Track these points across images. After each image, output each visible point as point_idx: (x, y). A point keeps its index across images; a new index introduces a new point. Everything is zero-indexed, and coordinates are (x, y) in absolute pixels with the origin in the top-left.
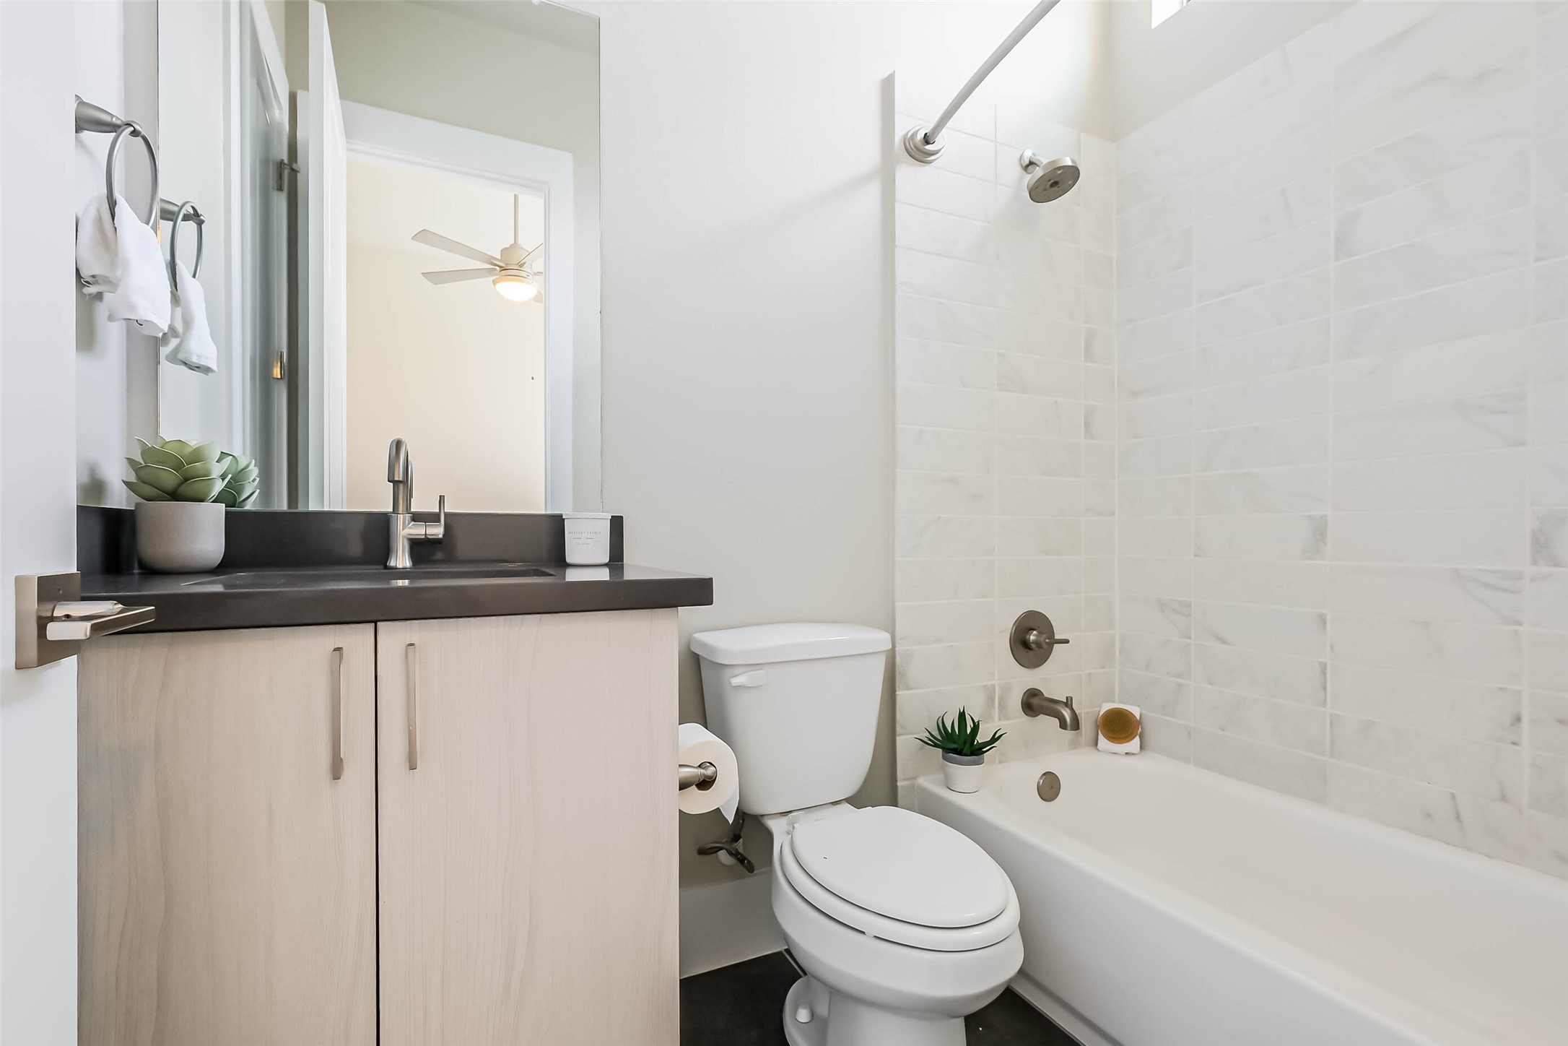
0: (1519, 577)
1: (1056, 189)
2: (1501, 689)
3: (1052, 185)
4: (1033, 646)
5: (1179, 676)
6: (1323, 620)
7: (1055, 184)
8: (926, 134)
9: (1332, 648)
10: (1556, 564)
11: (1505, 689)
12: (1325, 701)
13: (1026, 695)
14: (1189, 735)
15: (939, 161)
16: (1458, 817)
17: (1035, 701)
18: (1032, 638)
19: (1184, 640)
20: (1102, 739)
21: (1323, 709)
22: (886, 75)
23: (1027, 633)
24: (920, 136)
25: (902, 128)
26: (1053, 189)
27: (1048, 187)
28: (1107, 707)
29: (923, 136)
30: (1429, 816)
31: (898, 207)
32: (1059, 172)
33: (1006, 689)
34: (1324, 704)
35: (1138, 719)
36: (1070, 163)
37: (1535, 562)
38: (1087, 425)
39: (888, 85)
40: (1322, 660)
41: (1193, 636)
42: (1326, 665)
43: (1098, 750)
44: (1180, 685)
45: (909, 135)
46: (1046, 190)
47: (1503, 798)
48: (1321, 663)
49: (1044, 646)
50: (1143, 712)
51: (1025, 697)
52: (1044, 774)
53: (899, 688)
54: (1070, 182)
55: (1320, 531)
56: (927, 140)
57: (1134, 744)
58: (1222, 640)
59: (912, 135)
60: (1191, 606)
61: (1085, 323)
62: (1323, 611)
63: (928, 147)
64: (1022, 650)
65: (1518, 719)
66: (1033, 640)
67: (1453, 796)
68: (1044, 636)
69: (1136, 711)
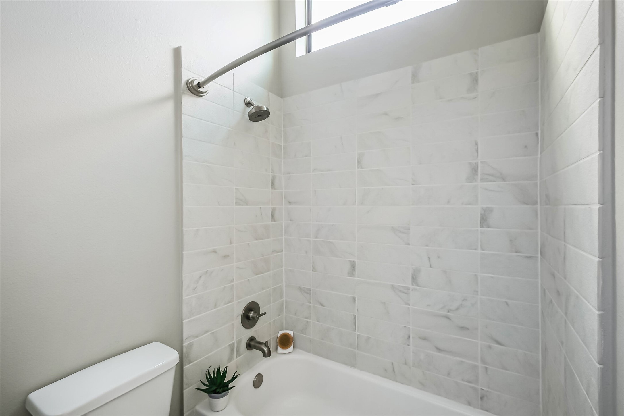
0: (408, 289)
1: (260, 117)
2: (405, 327)
3: (259, 116)
4: (251, 319)
5: (307, 318)
6: (354, 299)
7: (260, 116)
8: (199, 83)
9: (357, 310)
10: (418, 285)
11: (406, 327)
12: (355, 329)
13: (249, 341)
14: (311, 342)
15: (205, 97)
16: (394, 371)
17: (252, 343)
18: (251, 315)
19: (309, 304)
20: (279, 348)
21: (355, 332)
22: (176, 46)
23: (249, 313)
24: (195, 83)
25: (185, 76)
26: (259, 117)
27: (257, 116)
28: (281, 333)
29: (197, 84)
30: (386, 370)
31: (184, 117)
32: (262, 112)
33: (239, 342)
34: (355, 330)
35: (292, 336)
36: (266, 109)
37: (413, 284)
38: (273, 216)
39: (177, 53)
40: (354, 314)
41: (312, 303)
42: (355, 316)
43: (277, 353)
44: (307, 322)
45: (190, 81)
46: (256, 117)
47: (406, 364)
48: (354, 315)
49: (256, 318)
50: (294, 332)
51: (248, 342)
52: (256, 376)
53: (185, 364)
54: (266, 116)
55: (353, 266)
56: (199, 86)
57: (291, 348)
58: (322, 305)
59: (192, 81)
60: (311, 291)
61: (271, 173)
62: (354, 296)
63: (200, 90)
64: (246, 320)
65: (409, 337)
66: (251, 316)
67: (392, 363)
68: (256, 314)
69: (291, 333)
